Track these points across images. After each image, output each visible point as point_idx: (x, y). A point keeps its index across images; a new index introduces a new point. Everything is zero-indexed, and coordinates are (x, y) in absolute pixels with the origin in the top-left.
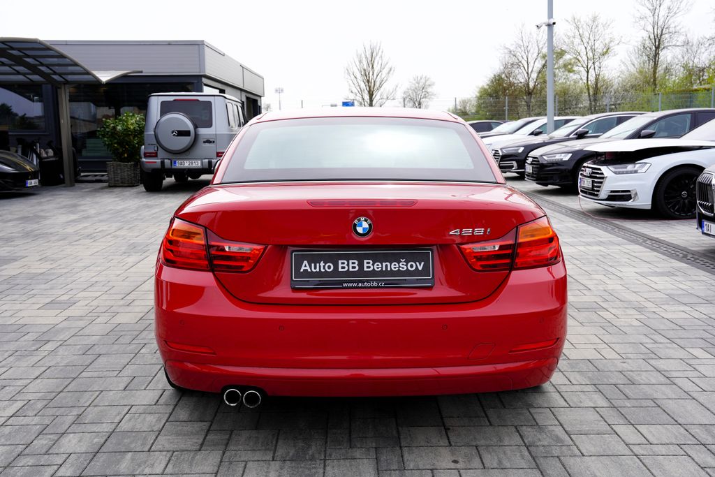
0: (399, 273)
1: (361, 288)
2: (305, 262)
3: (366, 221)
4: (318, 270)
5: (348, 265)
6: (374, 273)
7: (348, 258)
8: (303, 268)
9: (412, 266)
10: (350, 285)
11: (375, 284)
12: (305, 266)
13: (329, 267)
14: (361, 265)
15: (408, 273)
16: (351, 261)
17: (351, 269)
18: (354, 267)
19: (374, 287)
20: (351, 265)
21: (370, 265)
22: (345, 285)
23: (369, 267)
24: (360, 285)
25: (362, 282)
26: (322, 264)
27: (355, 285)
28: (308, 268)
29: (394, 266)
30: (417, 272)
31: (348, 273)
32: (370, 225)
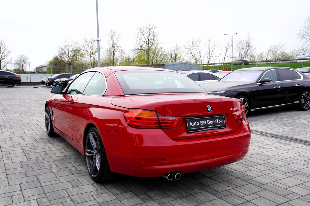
0: (217, 124)
1: (208, 130)
2: (191, 123)
3: (211, 106)
4: (195, 125)
5: (203, 122)
6: (210, 125)
7: (203, 120)
8: (190, 125)
9: (220, 121)
10: (204, 129)
11: (211, 129)
12: (191, 124)
13: (198, 124)
14: (207, 122)
15: (219, 124)
16: (204, 121)
17: (204, 124)
18: (205, 123)
19: (211, 130)
20: (204, 122)
21: (209, 122)
22: (203, 130)
23: (209, 123)
24: (207, 129)
25: (208, 128)
26: (196, 123)
27: (206, 129)
28: (192, 124)
29: (215, 122)
30: (221, 123)
31: (203, 125)
32: (211, 108)
